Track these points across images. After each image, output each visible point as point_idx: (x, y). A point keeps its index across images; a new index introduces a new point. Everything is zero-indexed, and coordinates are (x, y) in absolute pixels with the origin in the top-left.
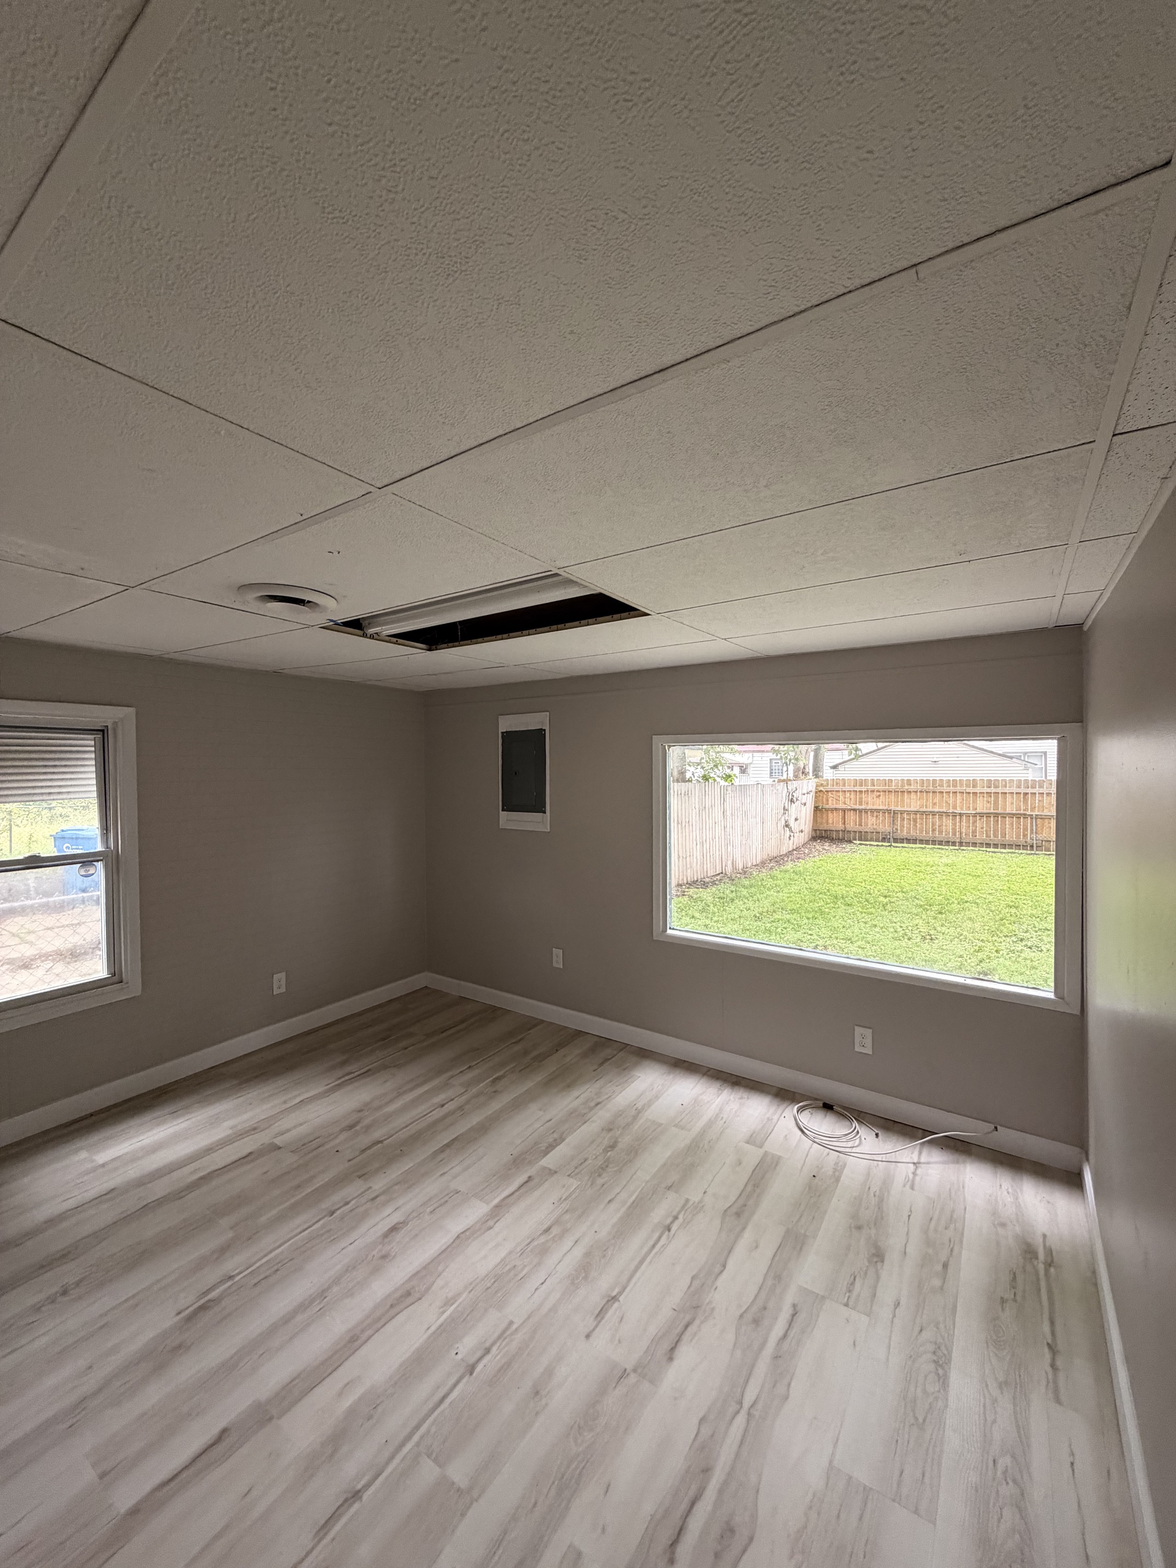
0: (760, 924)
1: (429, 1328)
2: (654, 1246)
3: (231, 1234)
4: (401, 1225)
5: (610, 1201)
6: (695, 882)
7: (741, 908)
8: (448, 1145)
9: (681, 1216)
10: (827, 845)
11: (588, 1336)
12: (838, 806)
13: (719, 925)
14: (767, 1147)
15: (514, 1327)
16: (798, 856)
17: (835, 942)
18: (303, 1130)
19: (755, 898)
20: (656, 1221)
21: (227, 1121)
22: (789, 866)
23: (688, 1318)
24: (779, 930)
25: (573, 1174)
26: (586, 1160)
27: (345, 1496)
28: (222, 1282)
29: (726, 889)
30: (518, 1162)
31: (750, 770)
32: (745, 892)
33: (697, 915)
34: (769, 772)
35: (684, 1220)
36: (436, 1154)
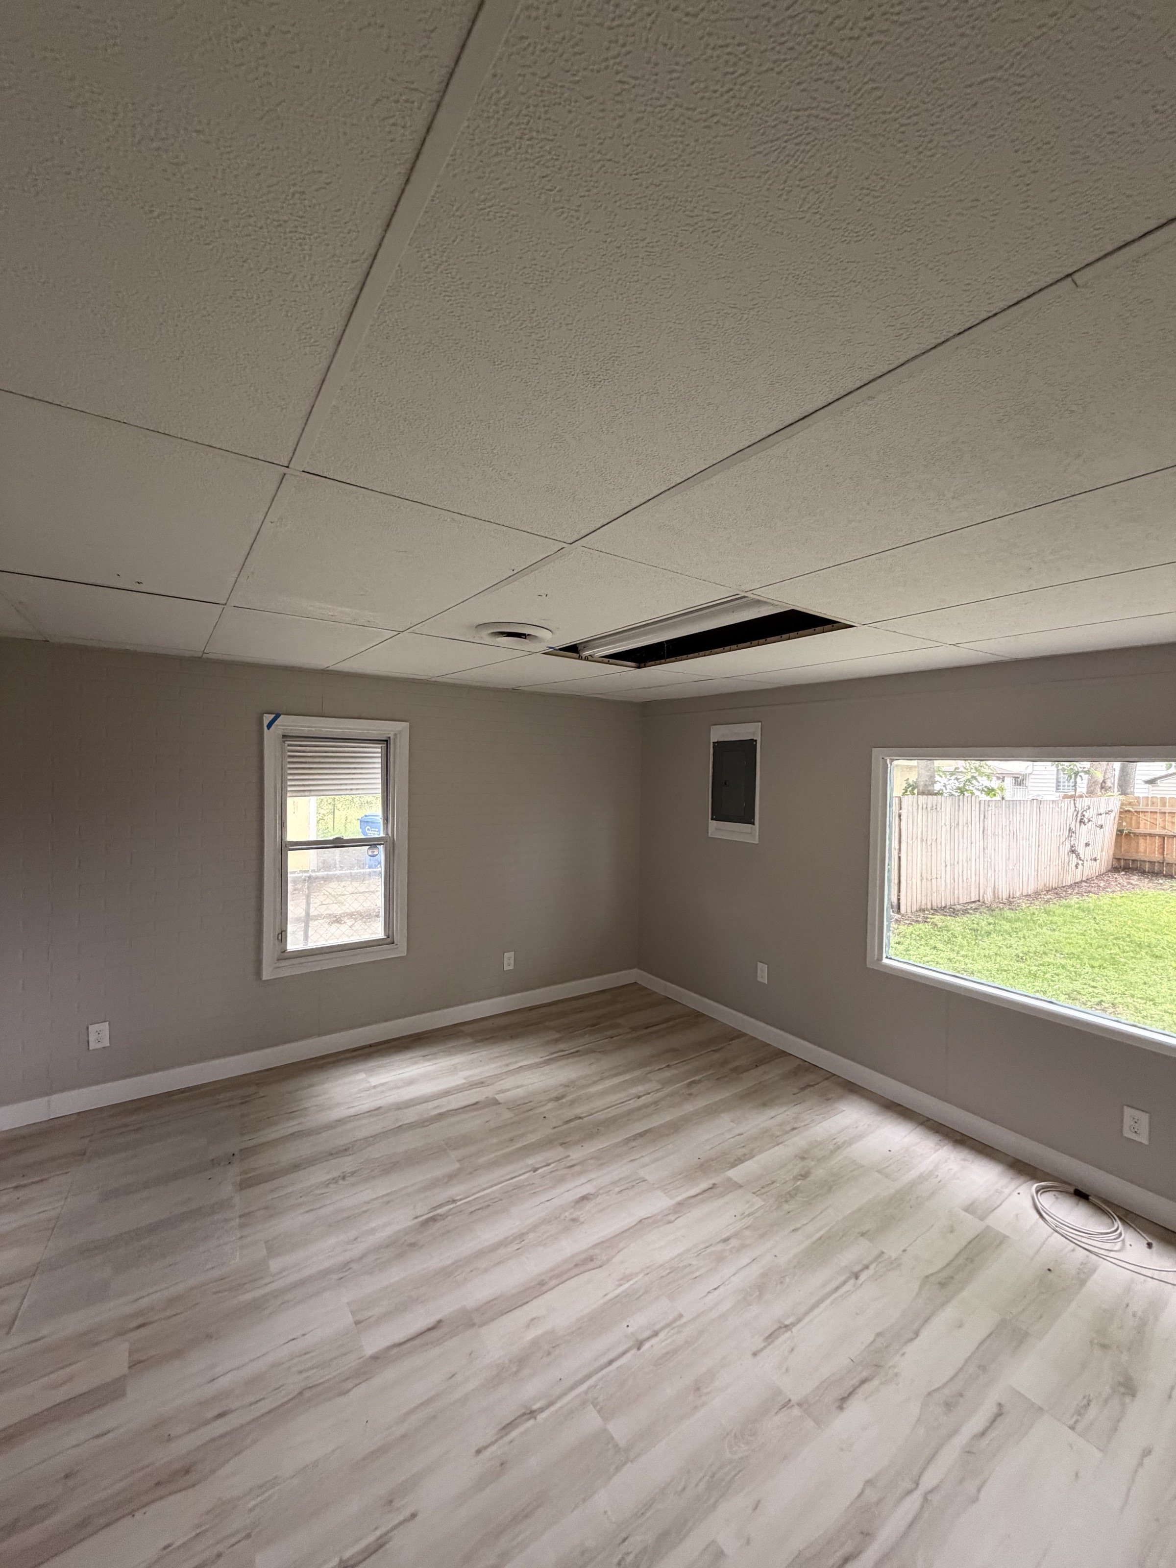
0: (1022, 965)
1: (606, 1295)
2: (837, 1289)
3: (457, 1166)
4: (591, 1196)
5: (794, 1230)
6: (943, 909)
7: (1000, 944)
8: (641, 1135)
9: (872, 1267)
10: (1134, 879)
11: (755, 1354)
12: (1152, 831)
13: (967, 961)
14: (990, 1221)
15: (684, 1320)
16: (1089, 889)
17: (1129, 1000)
18: (520, 1092)
19: (1020, 934)
20: (843, 1264)
21: (463, 1071)
22: (1074, 900)
23: (865, 1374)
24: (1048, 976)
25: (758, 1193)
26: (773, 1182)
27: (524, 1410)
28: (448, 1203)
29: (982, 920)
30: (704, 1167)
31: (1029, 783)
32: (1007, 926)
33: (940, 946)
34: (1055, 785)
35: (876, 1272)
36: (628, 1140)
